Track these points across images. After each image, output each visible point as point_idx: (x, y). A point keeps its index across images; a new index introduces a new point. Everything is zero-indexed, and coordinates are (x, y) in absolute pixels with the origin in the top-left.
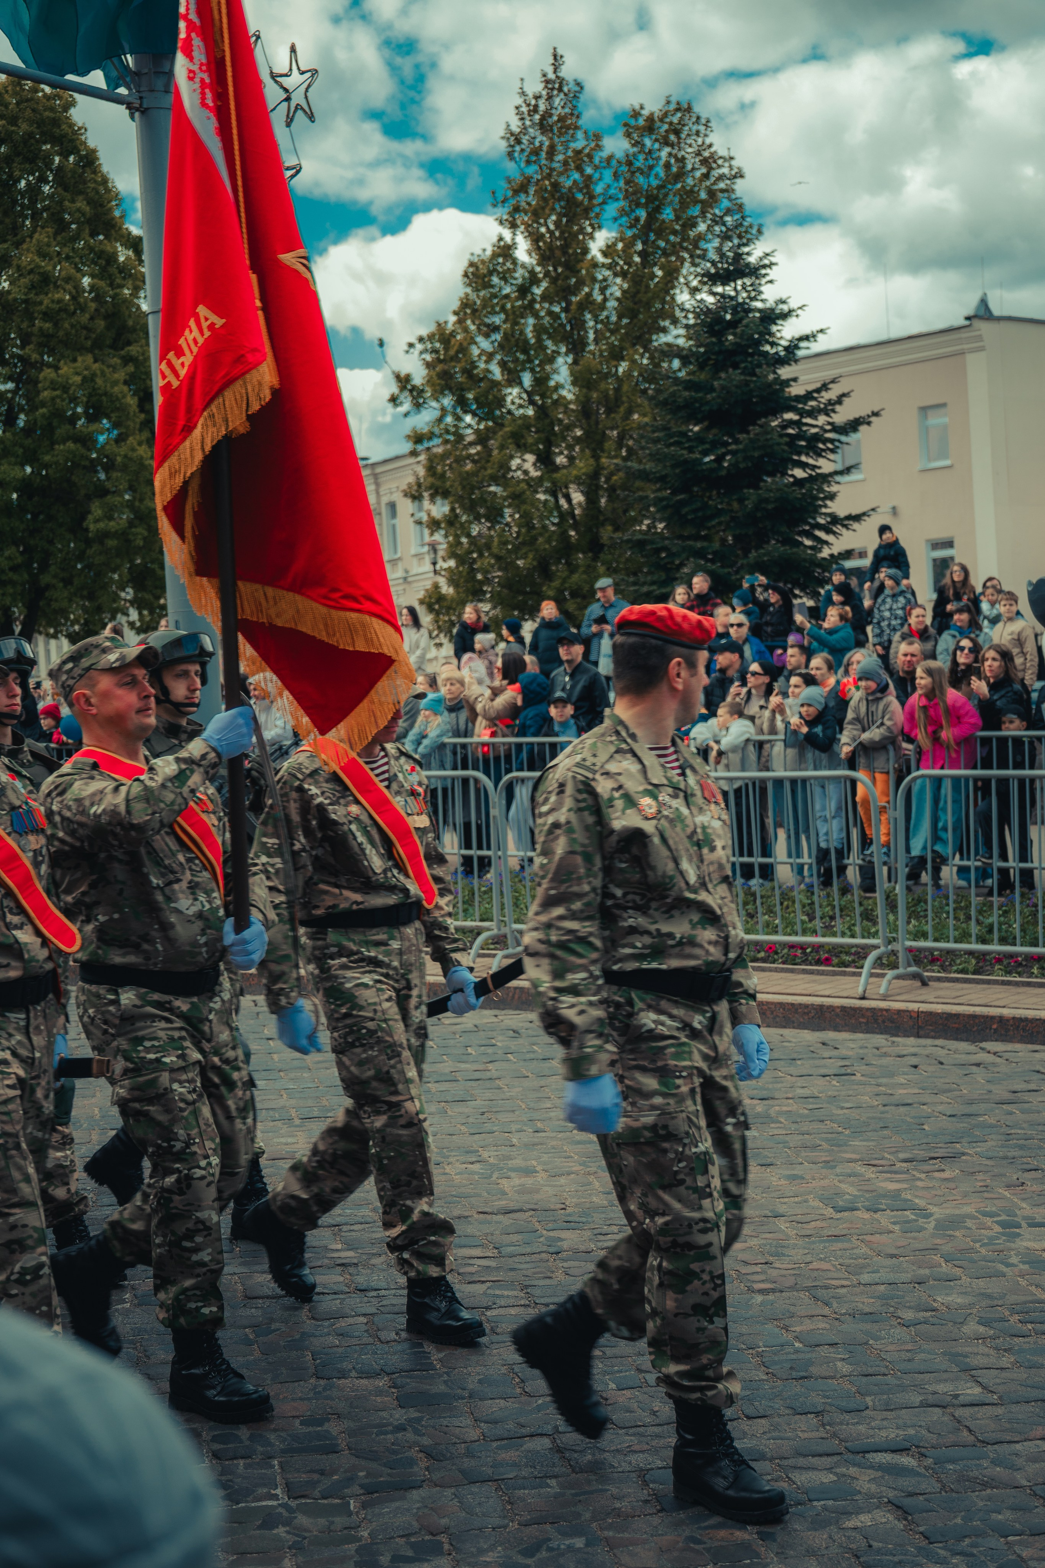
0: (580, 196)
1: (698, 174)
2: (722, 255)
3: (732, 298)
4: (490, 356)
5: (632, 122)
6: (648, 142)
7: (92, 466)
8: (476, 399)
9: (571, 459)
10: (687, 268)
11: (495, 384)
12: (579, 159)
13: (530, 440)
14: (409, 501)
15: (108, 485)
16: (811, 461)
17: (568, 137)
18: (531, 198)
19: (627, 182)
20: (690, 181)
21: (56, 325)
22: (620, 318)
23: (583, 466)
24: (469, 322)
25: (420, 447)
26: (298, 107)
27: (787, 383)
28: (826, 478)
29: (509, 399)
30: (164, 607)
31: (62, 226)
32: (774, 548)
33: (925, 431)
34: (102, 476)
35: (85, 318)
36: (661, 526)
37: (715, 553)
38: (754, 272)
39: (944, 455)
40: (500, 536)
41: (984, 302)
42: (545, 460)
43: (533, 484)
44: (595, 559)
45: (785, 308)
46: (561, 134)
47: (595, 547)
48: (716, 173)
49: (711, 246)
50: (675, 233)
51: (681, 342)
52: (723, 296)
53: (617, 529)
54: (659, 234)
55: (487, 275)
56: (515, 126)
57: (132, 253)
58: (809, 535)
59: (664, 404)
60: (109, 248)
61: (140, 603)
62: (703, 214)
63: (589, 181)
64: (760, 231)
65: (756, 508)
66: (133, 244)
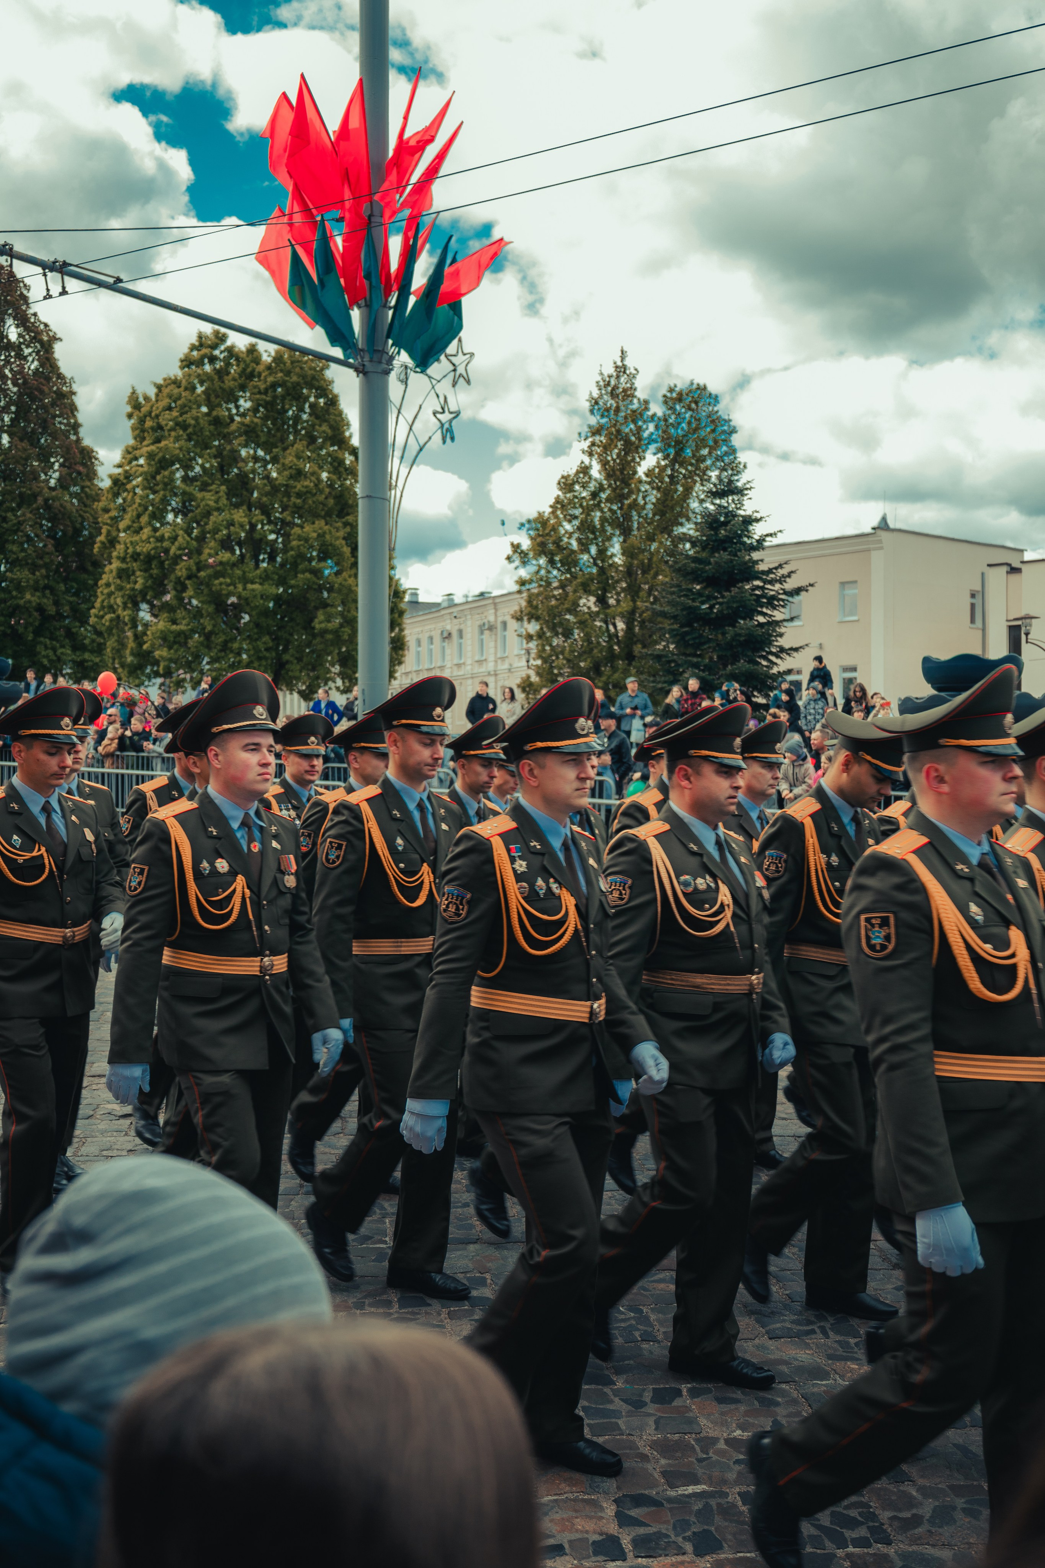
0: (633, 438)
1: (708, 429)
2: (721, 480)
3: (725, 508)
4: (570, 535)
5: (669, 395)
6: (678, 407)
7: (320, 589)
8: (561, 561)
9: (618, 601)
10: (698, 487)
11: (573, 552)
12: (636, 416)
13: (593, 588)
14: (514, 621)
15: (329, 601)
16: (769, 612)
17: (628, 402)
18: (603, 438)
19: (664, 432)
20: (702, 433)
21: (304, 500)
22: (654, 515)
23: (625, 606)
24: (559, 512)
25: (523, 588)
26: (461, 375)
27: (756, 562)
28: (777, 623)
29: (582, 562)
30: (356, 679)
31: (312, 440)
32: (742, 665)
33: (843, 597)
34: (325, 594)
35: (322, 498)
36: (672, 647)
37: (705, 666)
38: (740, 492)
39: (854, 612)
40: (570, 646)
41: (884, 519)
42: (602, 601)
43: (593, 616)
44: (630, 664)
45: (758, 516)
46: (623, 400)
47: (630, 657)
48: (720, 429)
49: (714, 474)
50: (692, 464)
51: (691, 532)
52: (720, 506)
53: (644, 647)
54: (682, 464)
55: (573, 484)
56: (596, 393)
57: (352, 458)
58: (765, 658)
59: (679, 570)
60: (340, 456)
61: (343, 675)
62: (710, 453)
63: (639, 429)
64: (745, 466)
65: (733, 639)
66: (354, 452)
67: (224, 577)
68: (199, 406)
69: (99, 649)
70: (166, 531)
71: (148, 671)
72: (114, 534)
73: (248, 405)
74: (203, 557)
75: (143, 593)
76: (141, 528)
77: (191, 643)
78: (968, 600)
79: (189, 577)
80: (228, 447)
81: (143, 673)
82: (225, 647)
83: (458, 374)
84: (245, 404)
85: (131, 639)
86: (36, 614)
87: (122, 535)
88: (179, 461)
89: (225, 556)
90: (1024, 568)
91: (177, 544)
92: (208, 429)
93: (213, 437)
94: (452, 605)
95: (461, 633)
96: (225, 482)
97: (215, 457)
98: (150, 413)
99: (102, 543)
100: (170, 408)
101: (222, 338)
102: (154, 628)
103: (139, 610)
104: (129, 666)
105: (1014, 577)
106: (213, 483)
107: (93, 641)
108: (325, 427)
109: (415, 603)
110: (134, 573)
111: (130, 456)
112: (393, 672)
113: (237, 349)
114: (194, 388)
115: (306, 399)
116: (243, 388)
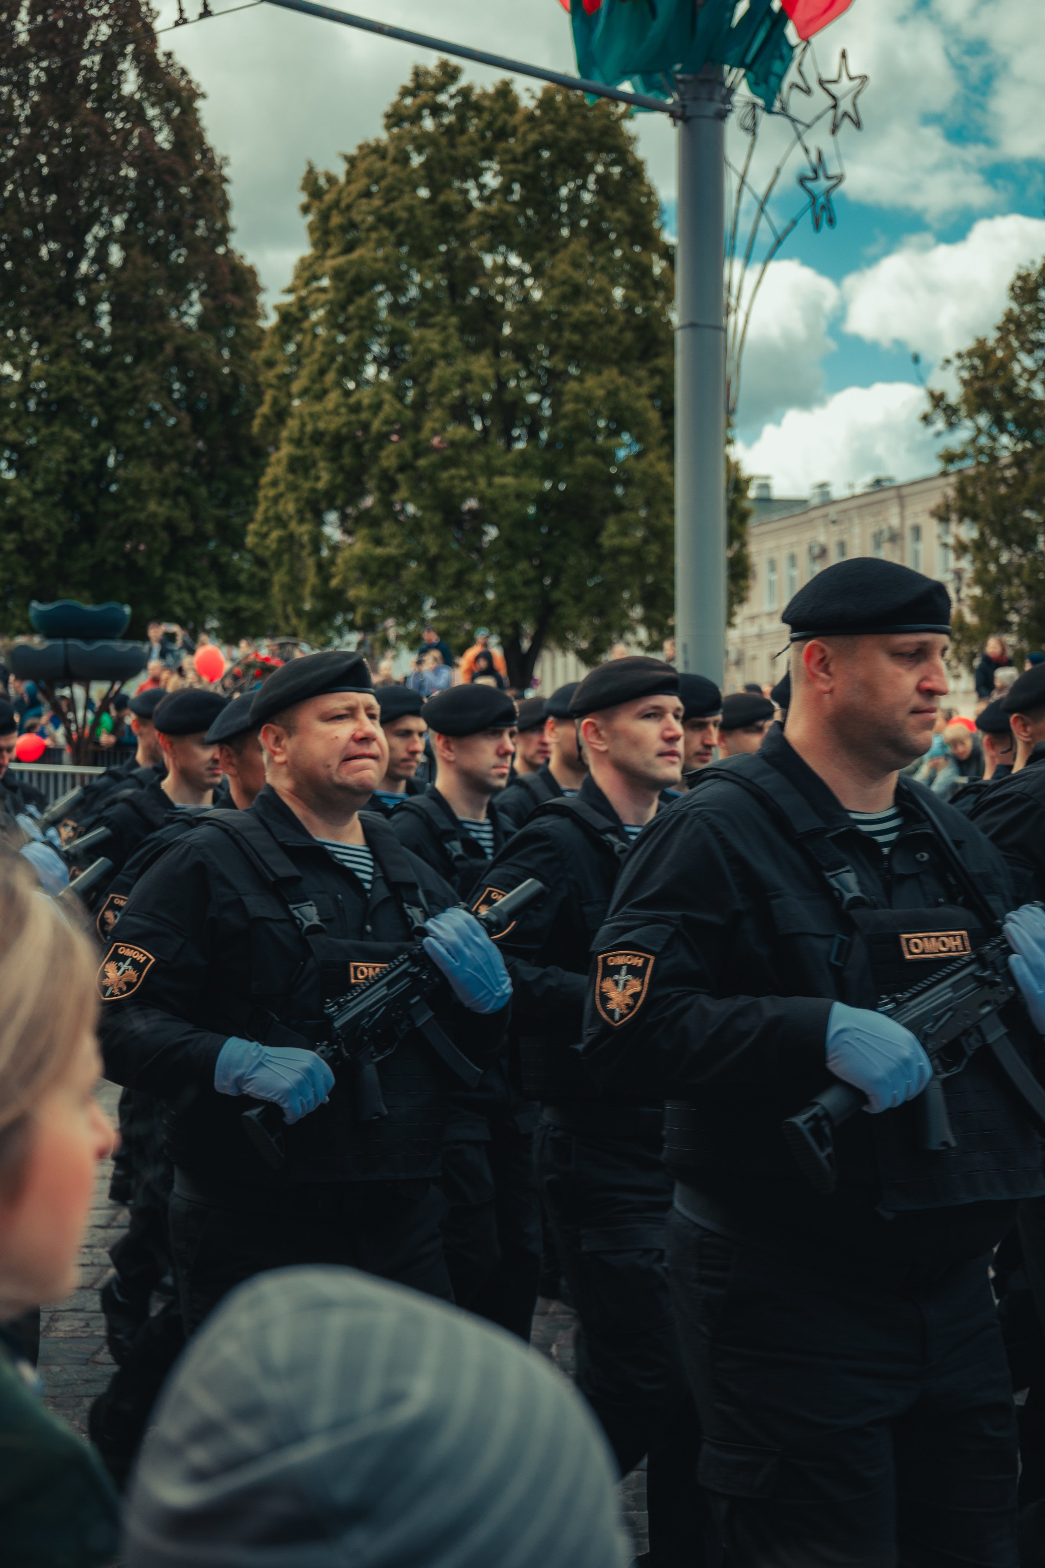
4: (1033, 375)
7: (612, 481)
8: (1016, 421)
14: (935, 522)
15: (626, 502)
21: (585, 337)
24: (1011, 338)
25: (952, 468)
26: (846, 114)
31: (599, 235)
34: (619, 491)
35: (613, 331)
40: (1031, 564)
55: (1036, 288)
57: (664, 263)
60: (644, 259)
61: (648, 622)
66: (667, 254)
67: (456, 467)
68: (414, 188)
69: (262, 589)
70: (366, 396)
71: (339, 620)
72: (284, 401)
73: (497, 182)
74: (424, 435)
75: (329, 496)
76: (325, 392)
77: (406, 576)
79: (402, 468)
80: (462, 254)
81: (331, 626)
82: (460, 581)
83: (840, 111)
84: (492, 181)
85: (312, 570)
86: (164, 535)
87: (296, 403)
88: (384, 279)
89: (456, 431)
91: (382, 415)
92: (429, 225)
94: (827, 501)
95: (843, 546)
96: (457, 310)
97: (441, 270)
98: (338, 203)
99: (265, 417)
100: (367, 194)
101: (450, 74)
102: (346, 554)
103: (323, 523)
104: (309, 614)
106: (437, 313)
107: (252, 576)
108: (620, 214)
109: (766, 501)
110: (314, 464)
111: (306, 274)
112: (731, 614)
113: (477, 91)
114: (407, 159)
115: (590, 169)
116: (488, 154)
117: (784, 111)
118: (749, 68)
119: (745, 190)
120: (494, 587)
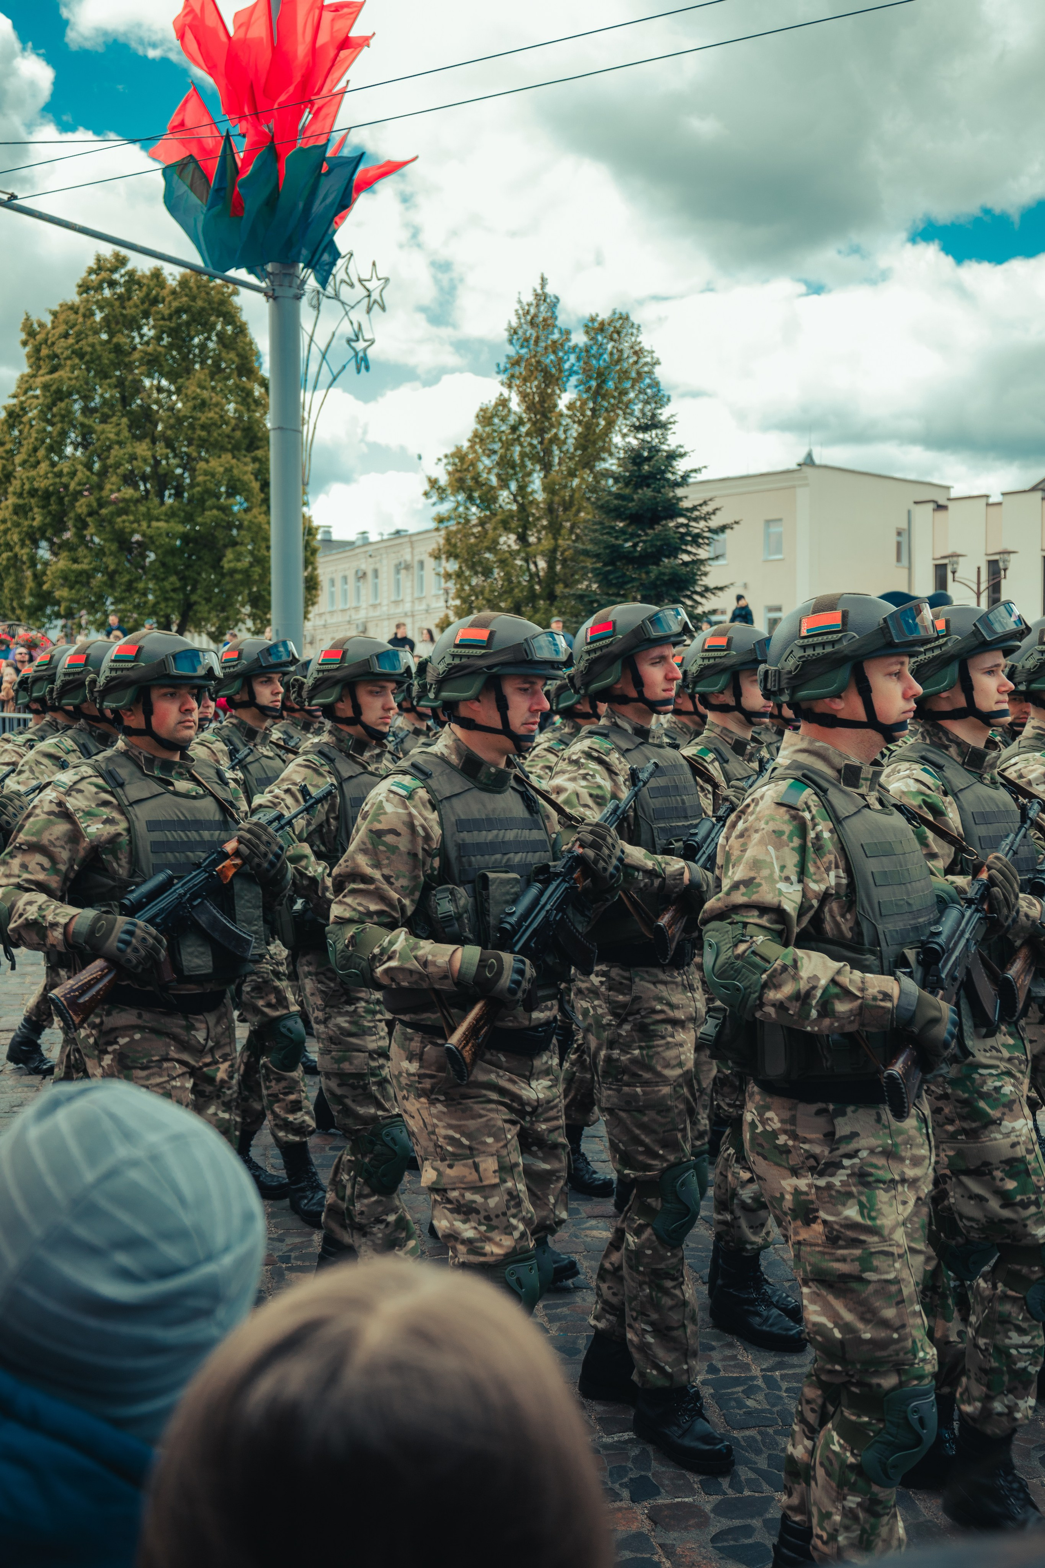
0: (553, 371)
1: (631, 361)
2: (644, 414)
3: (648, 442)
4: (490, 470)
5: (590, 324)
6: (600, 338)
7: (230, 526)
8: (480, 497)
9: (539, 539)
10: (620, 421)
11: (492, 488)
12: (555, 347)
13: (513, 526)
14: (432, 560)
15: (238, 540)
16: (693, 550)
17: (548, 331)
18: (521, 370)
19: (586, 363)
20: (625, 365)
21: (209, 432)
22: (575, 450)
23: (547, 544)
24: (477, 447)
25: (442, 526)
26: (375, 302)
27: (680, 499)
28: (702, 562)
29: (501, 499)
30: (269, 621)
31: (219, 370)
33: (767, 535)
34: (235, 532)
35: (228, 430)
36: (595, 586)
38: (663, 426)
39: (779, 551)
40: (490, 586)
41: (810, 455)
42: (522, 538)
43: (513, 554)
44: (551, 605)
45: (682, 450)
46: (544, 330)
47: (551, 597)
48: (642, 361)
49: (637, 408)
50: (614, 397)
51: (614, 468)
52: (643, 440)
53: (566, 586)
54: (604, 397)
55: (492, 417)
56: (514, 323)
57: (263, 390)
58: (690, 597)
59: (601, 507)
60: (249, 385)
61: (253, 616)
62: (633, 386)
63: (560, 361)
64: (669, 400)
65: (657, 578)
66: (264, 384)
67: (127, 514)
68: (96, 332)
70: (65, 467)
71: (48, 611)
72: (10, 468)
73: (152, 333)
74: (105, 493)
75: (42, 530)
76: (38, 463)
77: (94, 583)
78: (894, 539)
79: (90, 514)
80: (130, 377)
81: (44, 615)
82: (130, 587)
83: (372, 299)
84: (148, 332)
85: (30, 578)
87: (19, 469)
88: (78, 392)
89: (128, 492)
90: (951, 505)
91: (76, 479)
92: (107, 358)
93: (117, 366)
94: (366, 543)
95: (376, 572)
96: (127, 414)
97: (116, 387)
98: (46, 341)
100: (66, 336)
101: (122, 261)
102: (53, 568)
103: (37, 547)
104: (28, 607)
105: (940, 514)
106: (114, 415)
108: (232, 355)
109: (329, 541)
110: (31, 509)
111: (25, 386)
112: (306, 613)
113: (139, 273)
114: (93, 314)
115: (213, 327)
116: (146, 315)
117: (337, 297)
118: (313, 268)
119: (313, 345)
120: (154, 591)
